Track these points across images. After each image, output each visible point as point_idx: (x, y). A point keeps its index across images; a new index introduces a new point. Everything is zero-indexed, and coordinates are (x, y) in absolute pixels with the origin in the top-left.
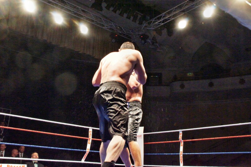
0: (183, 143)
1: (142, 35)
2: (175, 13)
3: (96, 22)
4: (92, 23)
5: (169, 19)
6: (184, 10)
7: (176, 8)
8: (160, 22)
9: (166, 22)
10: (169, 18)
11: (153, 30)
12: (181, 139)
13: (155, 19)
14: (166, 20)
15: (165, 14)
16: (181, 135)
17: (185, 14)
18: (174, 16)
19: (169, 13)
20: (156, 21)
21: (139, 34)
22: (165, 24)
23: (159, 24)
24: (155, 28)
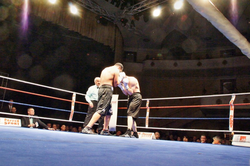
0: (149, 109)
1: (123, 19)
2: (151, 3)
3: (85, 4)
4: (81, 5)
5: (146, 8)
6: (159, 1)
8: (138, 9)
10: (146, 6)
11: (132, 15)
12: (148, 107)
14: (143, 8)
15: (143, 3)
16: (148, 103)
17: (159, 5)
18: (150, 5)
19: (146, 2)
20: (135, 8)
21: (120, 18)
22: (142, 11)
23: (138, 11)
24: (134, 14)
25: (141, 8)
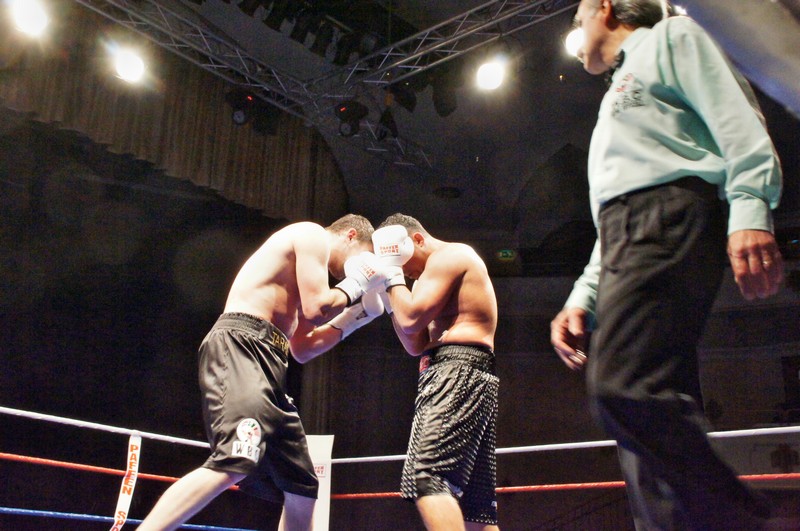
1: (346, 102)
2: (465, 33)
3: (178, 42)
4: (163, 45)
5: (446, 54)
6: (498, 24)
7: (471, 16)
8: (411, 63)
9: (432, 61)
10: (442, 48)
11: (385, 88)
13: (394, 51)
14: (433, 56)
15: (431, 35)
17: (500, 41)
18: (464, 43)
19: (446, 31)
20: (398, 58)
21: (333, 100)
22: (430, 70)
23: (408, 70)
24: (393, 81)
25: (424, 57)
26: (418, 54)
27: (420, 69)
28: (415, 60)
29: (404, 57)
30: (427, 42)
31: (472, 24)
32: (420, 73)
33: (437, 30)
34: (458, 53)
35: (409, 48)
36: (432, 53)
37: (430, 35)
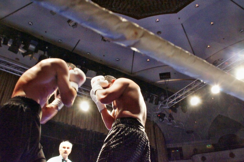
1: (159, 114)
2: (186, 92)
5: (182, 98)
6: (193, 89)
7: (186, 88)
8: (174, 101)
9: (179, 100)
10: (181, 96)
11: (169, 108)
13: (169, 99)
14: (179, 99)
17: (195, 92)
19: (181, 93)
21: (156, 114)
22: (179, 102)
23: (173, 103)
24: (170, 106)
25: (177, 100)
26: (175, 99)
27: (176, 102)
28: (175, 101)
29: (172, 100)
30: (177, 96)
31: (187, 90)
32: (177, 103)
33: (179, 93)
34: (185, 97)
35: (172, 98)
36: (179, 98)
37: (177, 94)
